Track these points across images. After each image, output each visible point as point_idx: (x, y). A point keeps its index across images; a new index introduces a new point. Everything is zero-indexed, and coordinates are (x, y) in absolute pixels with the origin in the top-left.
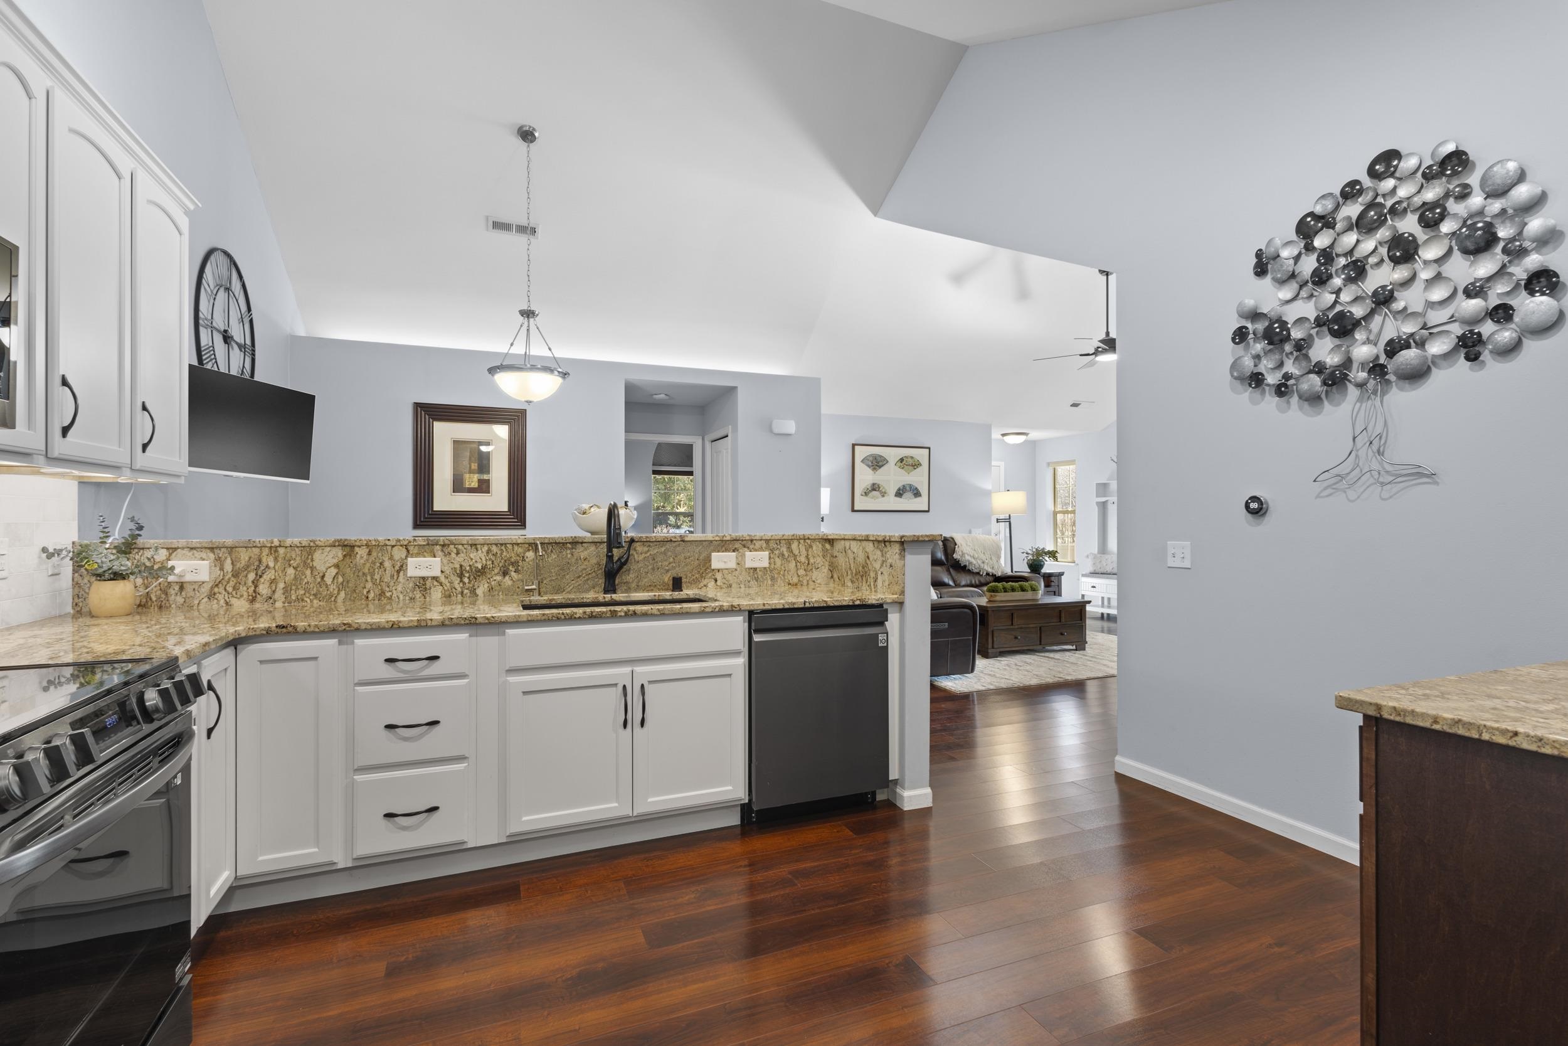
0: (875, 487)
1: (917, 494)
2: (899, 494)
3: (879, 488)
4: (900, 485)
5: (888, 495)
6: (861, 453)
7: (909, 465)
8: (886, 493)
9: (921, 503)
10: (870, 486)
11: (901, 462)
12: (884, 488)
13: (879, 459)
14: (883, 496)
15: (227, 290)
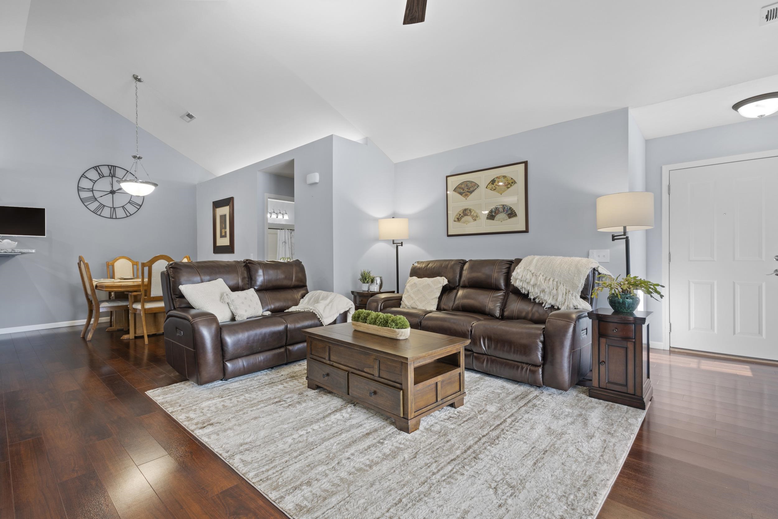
0: (466, 212)
1: (512, 214)
2: (491, 216)
3: (471, 212)
5: (480, 218)
6: (454, 182)
7: (501, 186)
8: (477, 217)
9: (518, 223)
10: (462, 211)
11: (493, 184)
12: (475, 212)
13: (470, 185)
14: (475, 220)
15: (112, 177)
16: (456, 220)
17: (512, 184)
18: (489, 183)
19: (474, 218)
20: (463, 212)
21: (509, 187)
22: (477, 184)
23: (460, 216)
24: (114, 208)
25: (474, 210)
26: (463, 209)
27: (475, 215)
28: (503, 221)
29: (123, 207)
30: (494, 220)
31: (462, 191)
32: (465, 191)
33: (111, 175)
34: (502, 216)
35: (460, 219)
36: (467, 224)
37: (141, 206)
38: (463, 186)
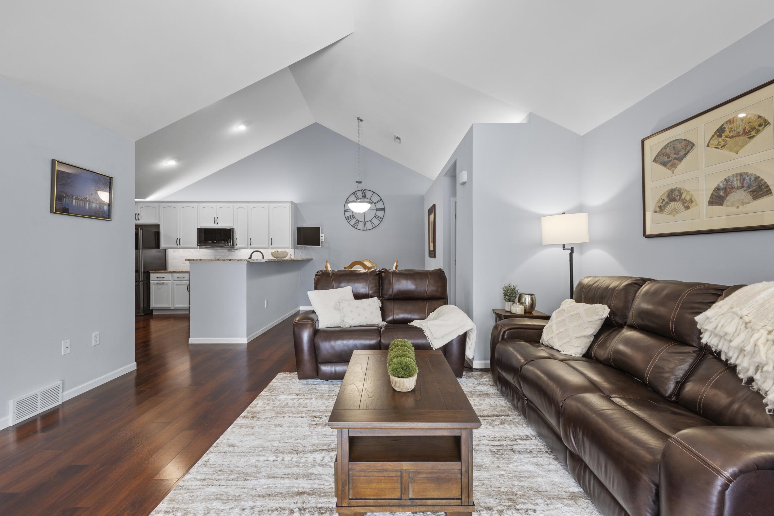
0: (672, 195)
1: (760, 190)
2: (718, 198)
3: (681, 194)
4: (717, 181)
5: (696, 205)
6: (655, 146)
7: (738, 135)
8: (692, 202)
10: (666, 195)
11: (720, 136)
12: (688, 192)
13: (679, 146)
14: (688, 208)
15: (364, 198)
16: (658, 209)
17: (760, 128)
18: (713, 136)
19: (685, 205)
20: (668, 195)
21: (754, 136)
22: (691, 143)
23: (664, 203)
24: (365, 222)
25: (685, 190)
26: (669, 190)
27: (688, 198)
28: (741, 207)
29: (370, 220)
30: (722, 205)
31: (666, 159)
32: (670, 159)
33: (363, 197)
34: (741, 195)
35: (663, 208)
36: (674, 216)
37: (382, 219)
38: (668, 150)
